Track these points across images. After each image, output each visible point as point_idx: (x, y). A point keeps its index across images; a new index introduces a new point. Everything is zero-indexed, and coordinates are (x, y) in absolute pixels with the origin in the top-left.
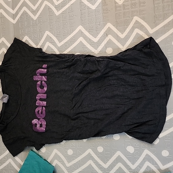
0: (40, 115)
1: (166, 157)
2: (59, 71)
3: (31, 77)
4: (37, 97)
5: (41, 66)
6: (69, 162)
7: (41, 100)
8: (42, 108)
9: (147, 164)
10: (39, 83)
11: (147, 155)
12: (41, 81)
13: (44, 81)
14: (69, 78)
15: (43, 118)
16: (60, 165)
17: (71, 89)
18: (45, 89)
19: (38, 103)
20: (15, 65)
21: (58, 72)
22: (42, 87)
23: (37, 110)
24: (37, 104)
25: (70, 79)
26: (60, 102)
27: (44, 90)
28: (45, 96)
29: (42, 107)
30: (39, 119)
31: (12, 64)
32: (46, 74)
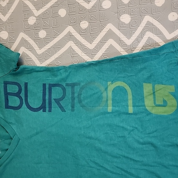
1: (174, 21)
6: (40, 48)
9: (149, 34)
11: (149, 23)
16: (29, 53)
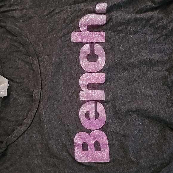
0: (92, 122)
2: (138, 16)
3: (64, 35)
4: (81, 82)
5: (90, 8)
7: (92, 86)
8: (96, 106)
10: (86, 48)
12: (92, 44)
13: (98, 43)
14: (165, 32)
15: (99, 129)
17: (167, 58)
18: (102, 61)
19: (85, 93)
20: (22, 10)
21: (136, 20)
22: (92, 57)
23: (83, 110)
24: (83, 96)
25: (166, 35)
26: (138, 90)
27: (98, 64)
28: (100, 78)
29: (96, 102)
30: (89, 132)
31: (16, 7)
32: (104, 27)
